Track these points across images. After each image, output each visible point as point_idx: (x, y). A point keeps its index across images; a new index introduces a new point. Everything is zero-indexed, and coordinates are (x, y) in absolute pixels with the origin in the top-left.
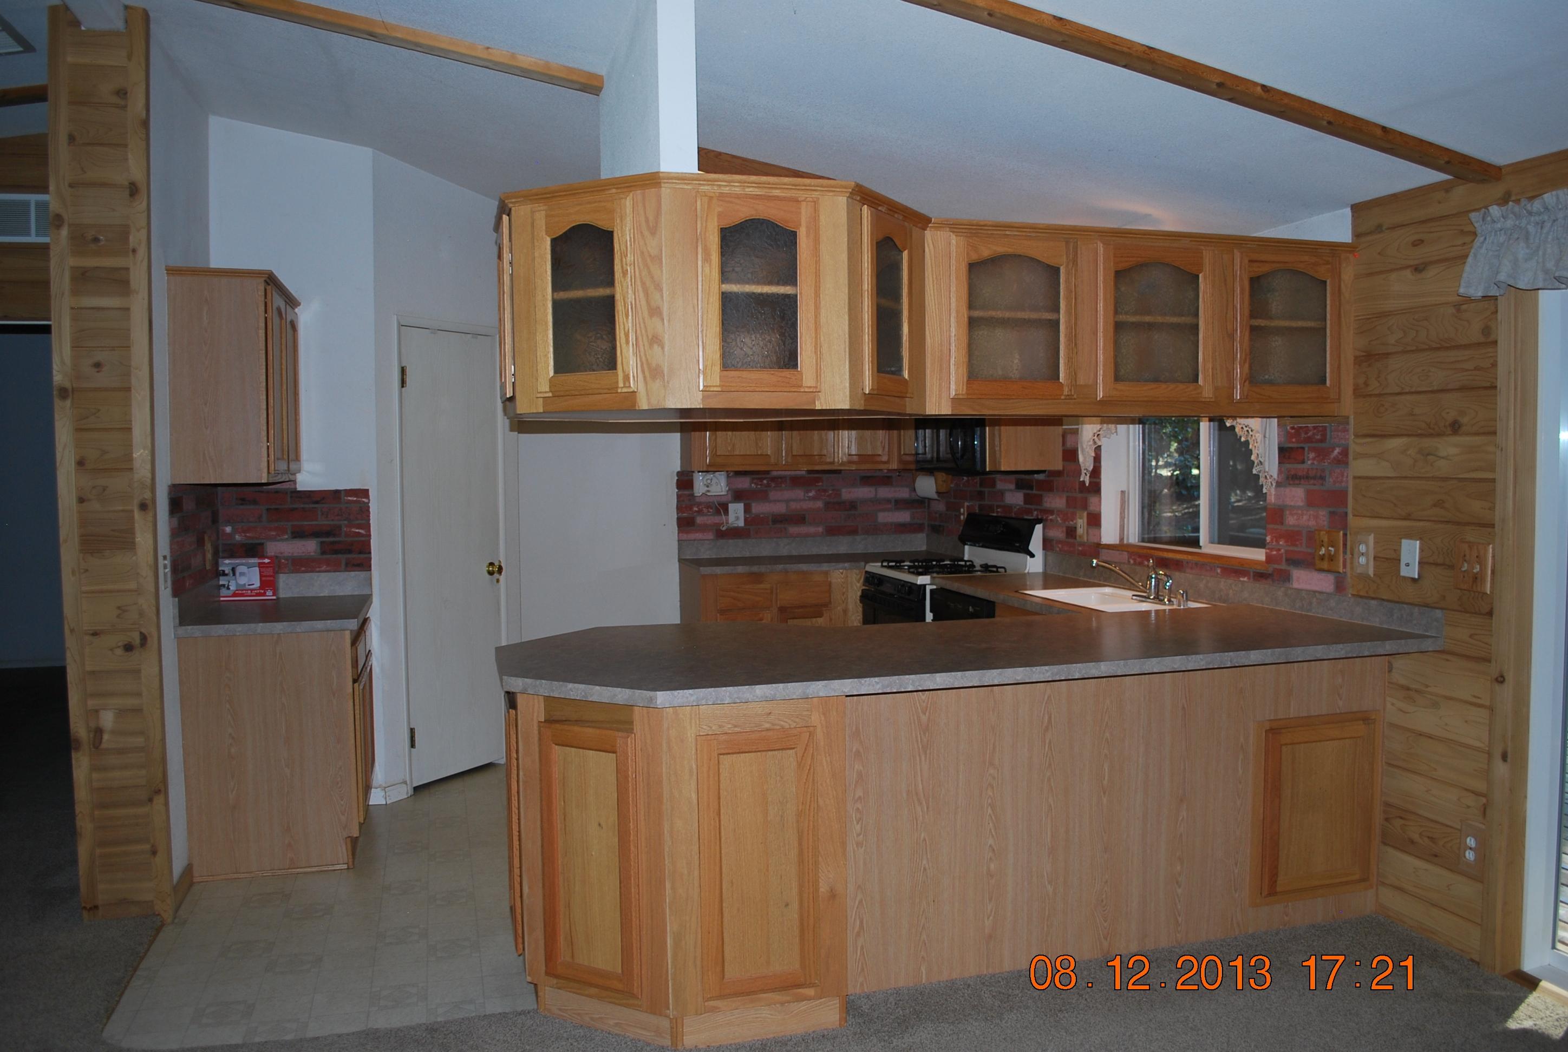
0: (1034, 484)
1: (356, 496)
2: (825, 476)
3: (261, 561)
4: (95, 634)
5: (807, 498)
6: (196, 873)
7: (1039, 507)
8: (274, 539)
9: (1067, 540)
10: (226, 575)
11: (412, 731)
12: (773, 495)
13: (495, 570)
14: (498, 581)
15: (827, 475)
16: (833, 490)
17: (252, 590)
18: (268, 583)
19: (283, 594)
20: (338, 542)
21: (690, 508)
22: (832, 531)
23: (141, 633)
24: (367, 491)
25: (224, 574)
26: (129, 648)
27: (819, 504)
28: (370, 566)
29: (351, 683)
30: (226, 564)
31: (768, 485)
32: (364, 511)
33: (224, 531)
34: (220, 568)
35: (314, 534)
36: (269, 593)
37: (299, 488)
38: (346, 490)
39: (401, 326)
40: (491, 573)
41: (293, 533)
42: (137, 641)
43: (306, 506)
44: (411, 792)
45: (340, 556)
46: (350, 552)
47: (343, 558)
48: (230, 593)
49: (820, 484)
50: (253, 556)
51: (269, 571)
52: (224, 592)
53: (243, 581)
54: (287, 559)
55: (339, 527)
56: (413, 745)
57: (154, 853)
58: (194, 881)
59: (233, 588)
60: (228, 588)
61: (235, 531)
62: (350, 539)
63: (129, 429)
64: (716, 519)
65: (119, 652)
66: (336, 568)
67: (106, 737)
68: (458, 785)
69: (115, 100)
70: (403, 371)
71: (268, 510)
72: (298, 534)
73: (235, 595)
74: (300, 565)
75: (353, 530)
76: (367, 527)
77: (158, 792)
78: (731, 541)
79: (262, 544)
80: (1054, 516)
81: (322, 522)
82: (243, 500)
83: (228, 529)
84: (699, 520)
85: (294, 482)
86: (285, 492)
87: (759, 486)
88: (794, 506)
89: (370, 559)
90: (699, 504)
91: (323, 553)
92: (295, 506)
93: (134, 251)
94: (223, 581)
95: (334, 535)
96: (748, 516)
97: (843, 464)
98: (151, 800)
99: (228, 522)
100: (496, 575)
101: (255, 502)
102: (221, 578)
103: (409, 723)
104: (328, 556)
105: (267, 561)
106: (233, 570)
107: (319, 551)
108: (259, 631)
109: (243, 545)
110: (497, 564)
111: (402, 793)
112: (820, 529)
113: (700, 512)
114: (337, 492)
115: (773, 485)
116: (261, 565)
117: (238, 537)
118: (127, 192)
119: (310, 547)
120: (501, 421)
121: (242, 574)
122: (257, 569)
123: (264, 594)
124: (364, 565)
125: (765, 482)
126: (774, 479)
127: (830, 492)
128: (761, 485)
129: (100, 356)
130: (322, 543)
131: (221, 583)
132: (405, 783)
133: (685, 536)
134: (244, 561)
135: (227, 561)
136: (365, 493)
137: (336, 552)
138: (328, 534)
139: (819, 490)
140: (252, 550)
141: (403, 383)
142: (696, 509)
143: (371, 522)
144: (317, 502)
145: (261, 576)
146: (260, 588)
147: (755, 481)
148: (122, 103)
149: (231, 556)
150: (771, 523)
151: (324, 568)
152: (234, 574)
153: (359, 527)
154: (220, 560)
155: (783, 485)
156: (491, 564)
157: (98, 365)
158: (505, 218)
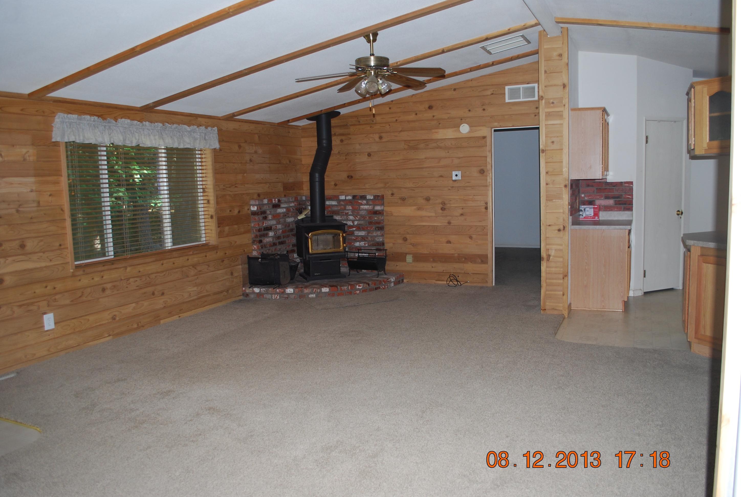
1: (629, 184)
3: (594, 206)
4: (549, 226)
6: (572, 306)
8: (598, 199)
10: (582, 211)
11: (645, 271)
13: (680, 213)
14: (681, 218)
17: (590, 217)
18: (596, 214)
19: (600, 219)
20: (622, 201)
23: (563, 226)
24: (632, 182)
25: (581, 211)
26: (559, 230)
28: (632, 210)
29: (627, 248)
30: (582, 207)
32: (631, 189)
33: (581, 196)
34: (580, 209)
35: (613, 197)
36: (596, 218)
37: (608, 181)
38: (624, 182)
39: (646, 120)
40: (678, 215)
41: (605, 197)
42: (562, 228)
43: (610, 188)
44: (643, 294)
45: (621, 206)
46: (625, 204)
47: (623, 206)
48: (583, 217)
50: (591, 205)
51: (597, 210)
52: (581, 217)
53: (588, 213)
54: (602, 206)
55: (622, 195)
56: (645, 276)
57: (563, 295)
58: (572, 308)
59: (584, 215)
60: (583, 216)
61: (585, 196)
62: (625, 200)
63: (562, 162)
65: (557, 231)
66: (620, 210)
67: (551, 257)
68: (661, 294)
69: (557, 58)
70: (647, 137)
71: (597, 189)
72: (607, 198)
73: (585, 218)
74: (608, 208)
75: (627, 196)
76: (632, 195)
77: (566, 276)
79: (594, 201)
81: (616, 193)
82: (588, 185)
83: (583, 195)
85: (606, 179)
86: (603, 183)
89: (633, 207)
91: (616, 204)
92: (606, 188)
93: (564, 105)
94: (581, 213)
95: (620, 198)
98: (563, 278)
99: (583, 193)
100: (680, 216)
101: (592, 186)
102: (580, 212)
103: (644, 269)
104: (618, 206)
105: (596, 206)
106: (585, 209)
107: (614, 203)
108: (597, 228)
109: (587, 201)
110: (680, 211)
111: (640, 293)
114: (622, 182)
116: (594, 208)
117: (586, 198)
118: (562, 87)
119: (611, 202)
120: (685, 156)
121: (587, 211)
122: (593, 209)
123: (595, 218)
124: (630, 209)
129: (553, 139)
130: (615, 201)
131: (580, 214)
132: (641, 290)
134: (588, 206)
135: (583, 206)
136: (632, 183)
137: (620, 204)
138: (618, 197)
140: (591, 203)
141: (647, 142)
143: (633, 193)
144: (614, 186)
145: (594, 212)
146: (593, 216)
148: (561, 58)
149: (584, 205)
151: (616, 210)
152: (585, 211)
153: (629, 195)
154: (580, 206)
156: (679, 211)
157: (553, 142)
158: (692, 89)
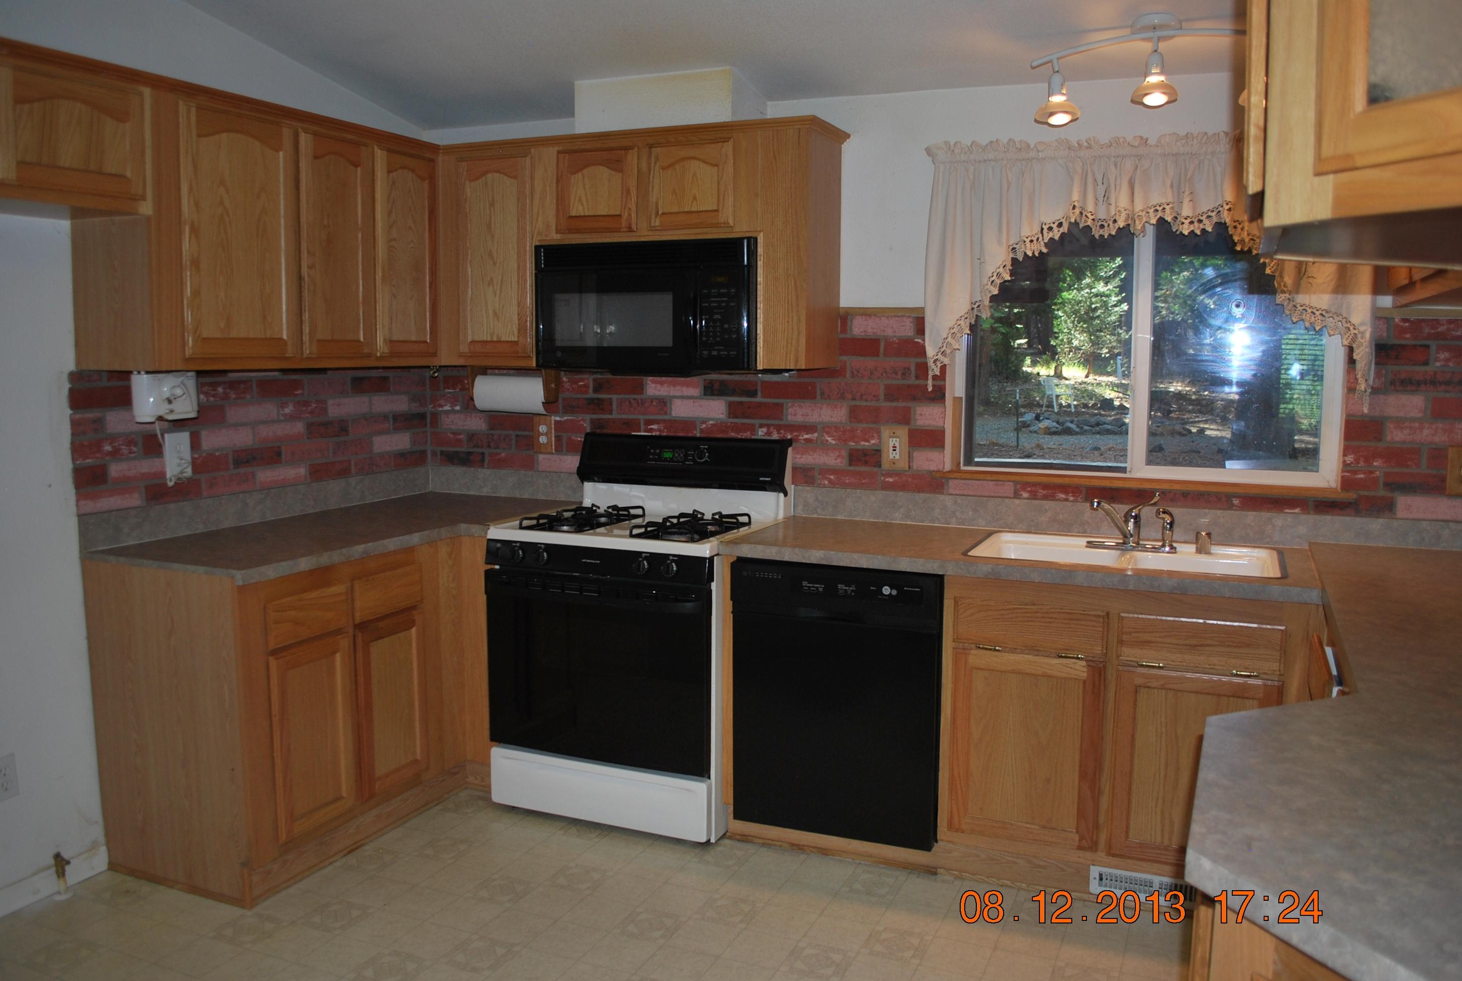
0: (759, 388)
2: (305, 378)
5: (282, 418)
7: (777, 422)
9: (851, 468)
12: (234, 414)
15: (310, 377)
16: (317, 402)
21: (97, 446)
22: (319, 473)
27: (299, 427)
31: (226, 397)
49: (299, 392)
64: (146, 466)
78: (172, 506)
80: (816, 435)
84: (116, 470)
87: (212, 399)
88: (266, 432)
90: (112, 438)
96: (196, 456)
97: (382, 358)
112: (302, 471)
113: (115, 454)
115: (234, 396)
125: (220, 390)
126: (233, 385)
127: (314, 405)
128: (214, 396)
133: (90, 506)
139: (298, 403)
142: (108, 448)
147: (205, 389)
150: (232, 466)
155: (248, 396)
